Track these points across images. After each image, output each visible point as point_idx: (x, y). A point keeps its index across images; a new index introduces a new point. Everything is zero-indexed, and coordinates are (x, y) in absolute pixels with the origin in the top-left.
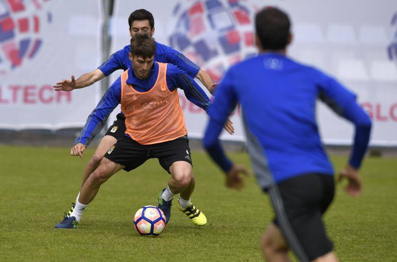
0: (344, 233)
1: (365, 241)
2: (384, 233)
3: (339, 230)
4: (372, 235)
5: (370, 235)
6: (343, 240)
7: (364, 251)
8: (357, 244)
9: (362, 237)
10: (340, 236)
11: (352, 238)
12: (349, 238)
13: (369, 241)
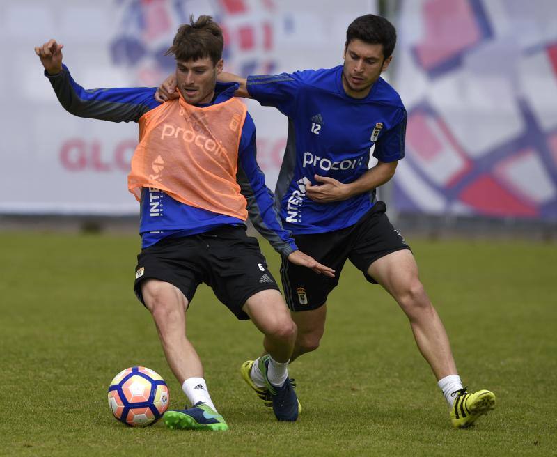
0: (40, 366)
1: (78, 378)
2: (109, 365)
3: (33, 360)
4: (88, 367)
5: (86, 368)
6: (40, 377)
7: (76, 395)
8: (64, 384)
9: (72, 372)
10: (35, 371)
11: (56, 374)
12: (50, 373)
13: (84, 378)
